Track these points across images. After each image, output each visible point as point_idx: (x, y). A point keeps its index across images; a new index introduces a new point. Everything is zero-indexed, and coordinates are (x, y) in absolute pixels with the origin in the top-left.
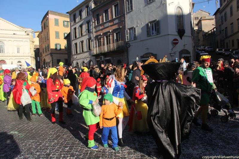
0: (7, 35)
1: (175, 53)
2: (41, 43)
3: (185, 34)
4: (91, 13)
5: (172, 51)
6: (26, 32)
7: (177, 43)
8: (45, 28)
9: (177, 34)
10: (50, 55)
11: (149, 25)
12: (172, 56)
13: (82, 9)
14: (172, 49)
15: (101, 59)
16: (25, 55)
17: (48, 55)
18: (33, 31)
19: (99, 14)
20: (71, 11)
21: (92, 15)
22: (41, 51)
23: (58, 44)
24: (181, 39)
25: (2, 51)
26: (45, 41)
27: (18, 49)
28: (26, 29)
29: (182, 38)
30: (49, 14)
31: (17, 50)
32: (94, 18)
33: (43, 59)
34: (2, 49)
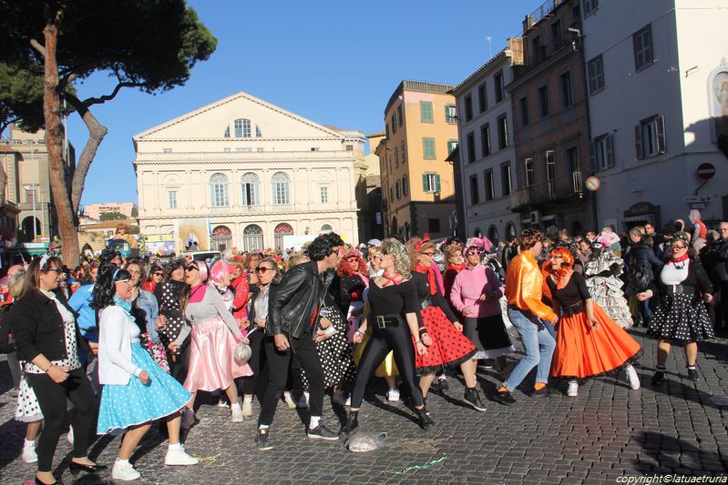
0: (295, 154)
1: (706, 201)
2: (385, 173)
4: (507, 94)
5: (696, 196)
6: (343, 141)
7: (711, 175)
8: (394, 131)
9: (714, 148)
10: (409, 207)
11: (640, 129)
13: (485, 83)
14: (697, 191)
15: (534, 220)
16: (341, 207)
17: (403, 207)
18: (363, 136)
19: (526, 98)
20: (458, 88)
21: (510, 101)
22: (385, 195)
23: (432, 176)
25: (283, 197)
26: (397, 168)
27: (324, 190)
28: (345, 133)
30: (405, 93)
31: (320, 195)
32: (513, 107)
33: (390, 219)
34: (283, 193)
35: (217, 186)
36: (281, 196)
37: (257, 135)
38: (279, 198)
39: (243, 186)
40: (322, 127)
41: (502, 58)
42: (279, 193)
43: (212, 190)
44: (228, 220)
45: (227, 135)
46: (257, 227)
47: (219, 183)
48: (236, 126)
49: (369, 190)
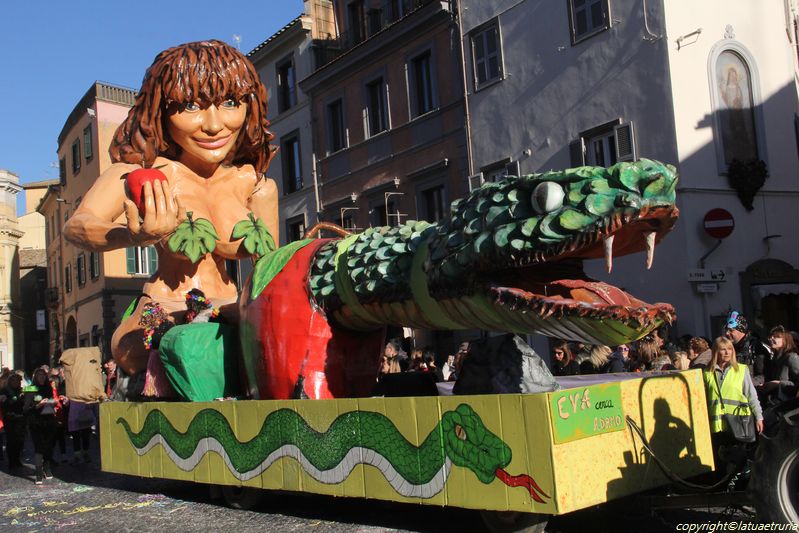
1: (719, 278)
2: (55, 244)
3: (768, 186)
4: (301, 96)
5: (701, 271)
7: (727, 231)
8: (76, 170)
9: (722, 184)
10: (100, 300)
11: (584, 147)
12: (702, 295)
14: (703, 259)
17: (89, 299)
18: (15, 180)
19: (340, 101)
21: (307, 109)
22: (55, 279)
24: (748, 207)
29: (754, 205)
30: (99, 103)
32: (314, 120)
33: (63, 322)
41: (295, 31)
49: (23, 273)
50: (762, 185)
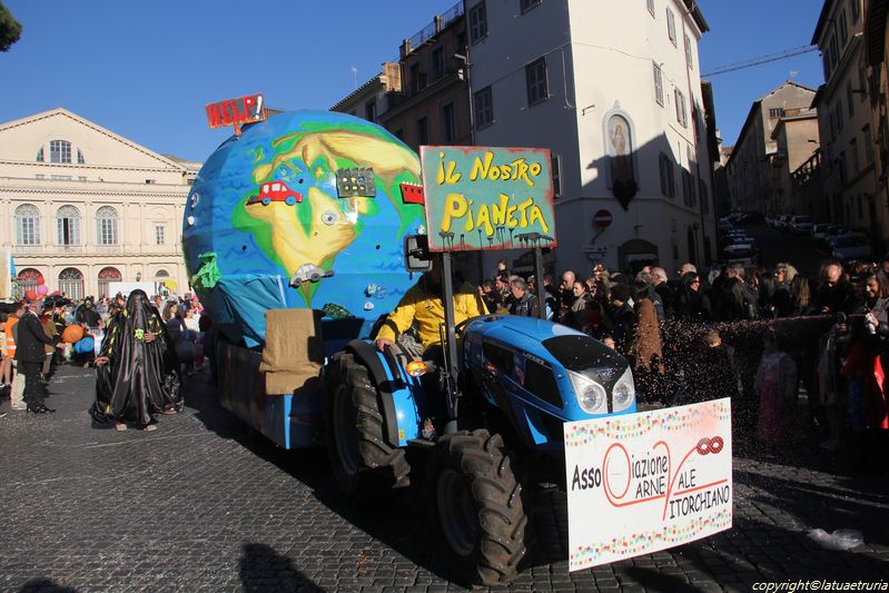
0: (126, 185)
1: (603, 251)
3: (638, 195)
5: (592, 246)
6: (184, 174)
7: (608, 223)
9: (609, 195)
12: (592, 260)
14: (594, 240)
24: (625, 206)
25: (110, 237)
27: (160, 229)
28: (187, 165)
29: (629, 207)
31: (156, 235)
34: (110, 231)
35: (25, 220)
36: (108, 234)
37: (79, 161)
38: (105, 236)
39: (59, 221)
40: (160, 157)
41: (376, 84)
42: (104, 232)
43: (18, 224)
44: (39, 261)
45: (41, 158)
46: (76, 271)
47: (28, 216)
48: (52, 149)
50: (634, 194)
